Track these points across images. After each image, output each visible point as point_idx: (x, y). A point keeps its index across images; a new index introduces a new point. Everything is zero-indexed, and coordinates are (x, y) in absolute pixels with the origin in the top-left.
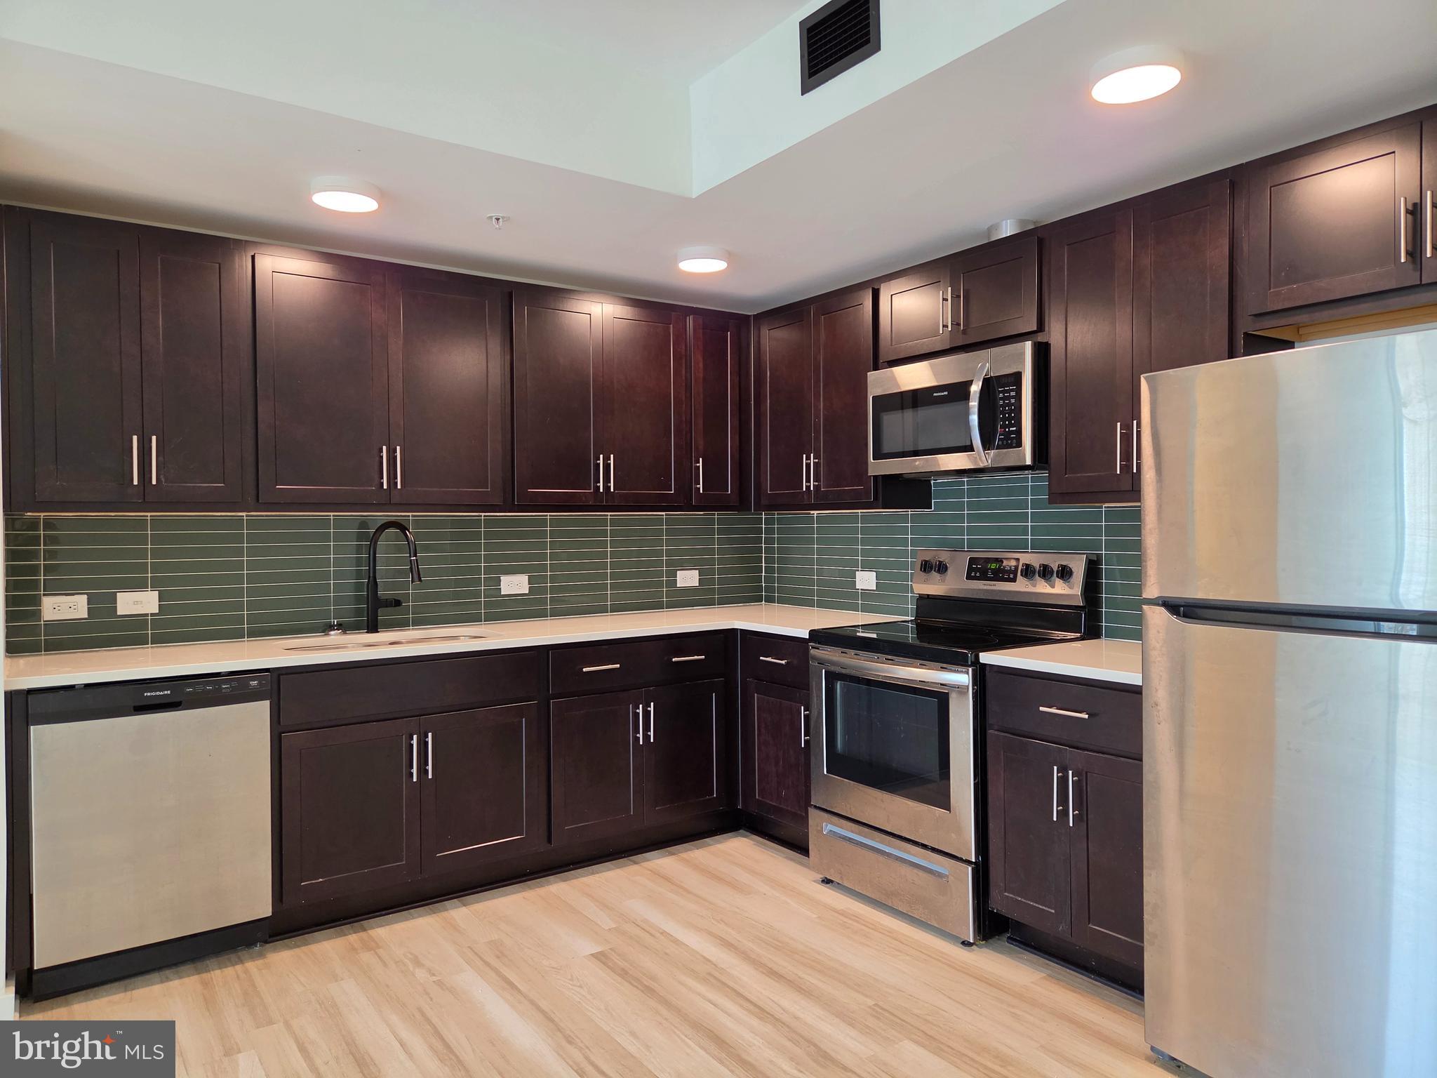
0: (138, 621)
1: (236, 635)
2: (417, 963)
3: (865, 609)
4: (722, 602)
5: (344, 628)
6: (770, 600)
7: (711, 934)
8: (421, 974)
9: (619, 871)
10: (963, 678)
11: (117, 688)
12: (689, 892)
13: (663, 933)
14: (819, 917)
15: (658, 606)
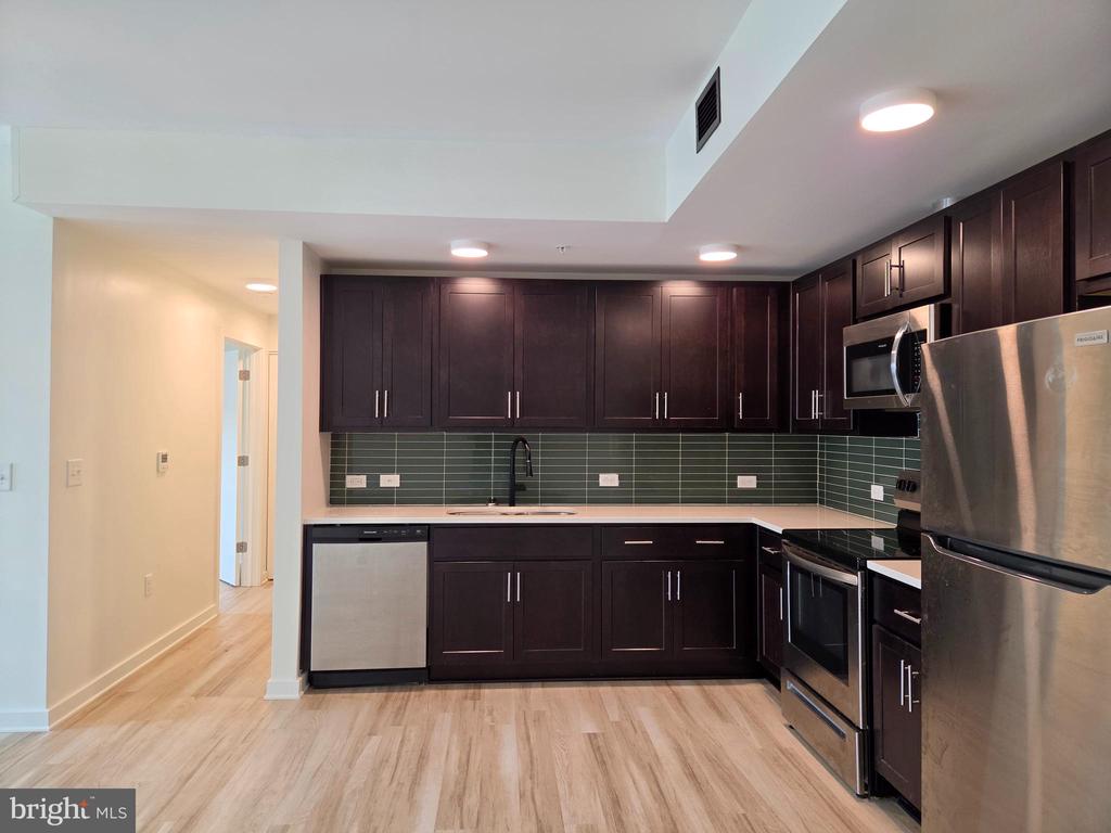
0: (390, 490)
1: (438, 502)
2: (491, 713)
3: (879, 516)
4: (778, 501)
5: (497, 502)
6: (822, 502)
7: (675, 741)
8: (487, 720)
9: (652, 688)
10: (854, 579)
11: (348, 528)
12: (685, 710)
13: (644, 732)
14: (763, 750)
15: (720, 501)
